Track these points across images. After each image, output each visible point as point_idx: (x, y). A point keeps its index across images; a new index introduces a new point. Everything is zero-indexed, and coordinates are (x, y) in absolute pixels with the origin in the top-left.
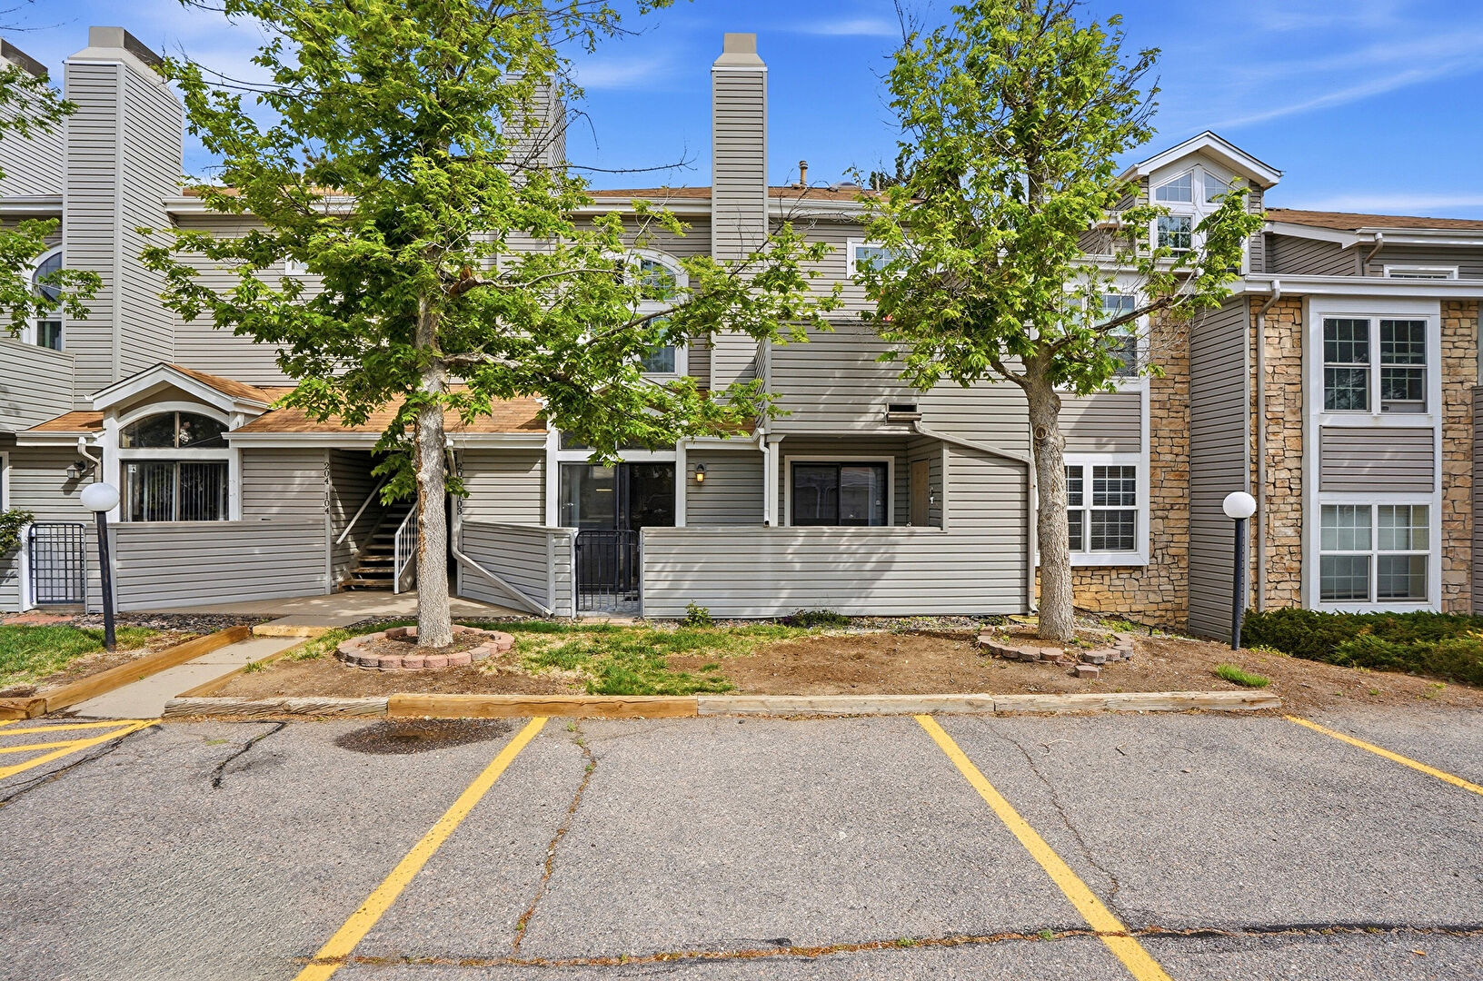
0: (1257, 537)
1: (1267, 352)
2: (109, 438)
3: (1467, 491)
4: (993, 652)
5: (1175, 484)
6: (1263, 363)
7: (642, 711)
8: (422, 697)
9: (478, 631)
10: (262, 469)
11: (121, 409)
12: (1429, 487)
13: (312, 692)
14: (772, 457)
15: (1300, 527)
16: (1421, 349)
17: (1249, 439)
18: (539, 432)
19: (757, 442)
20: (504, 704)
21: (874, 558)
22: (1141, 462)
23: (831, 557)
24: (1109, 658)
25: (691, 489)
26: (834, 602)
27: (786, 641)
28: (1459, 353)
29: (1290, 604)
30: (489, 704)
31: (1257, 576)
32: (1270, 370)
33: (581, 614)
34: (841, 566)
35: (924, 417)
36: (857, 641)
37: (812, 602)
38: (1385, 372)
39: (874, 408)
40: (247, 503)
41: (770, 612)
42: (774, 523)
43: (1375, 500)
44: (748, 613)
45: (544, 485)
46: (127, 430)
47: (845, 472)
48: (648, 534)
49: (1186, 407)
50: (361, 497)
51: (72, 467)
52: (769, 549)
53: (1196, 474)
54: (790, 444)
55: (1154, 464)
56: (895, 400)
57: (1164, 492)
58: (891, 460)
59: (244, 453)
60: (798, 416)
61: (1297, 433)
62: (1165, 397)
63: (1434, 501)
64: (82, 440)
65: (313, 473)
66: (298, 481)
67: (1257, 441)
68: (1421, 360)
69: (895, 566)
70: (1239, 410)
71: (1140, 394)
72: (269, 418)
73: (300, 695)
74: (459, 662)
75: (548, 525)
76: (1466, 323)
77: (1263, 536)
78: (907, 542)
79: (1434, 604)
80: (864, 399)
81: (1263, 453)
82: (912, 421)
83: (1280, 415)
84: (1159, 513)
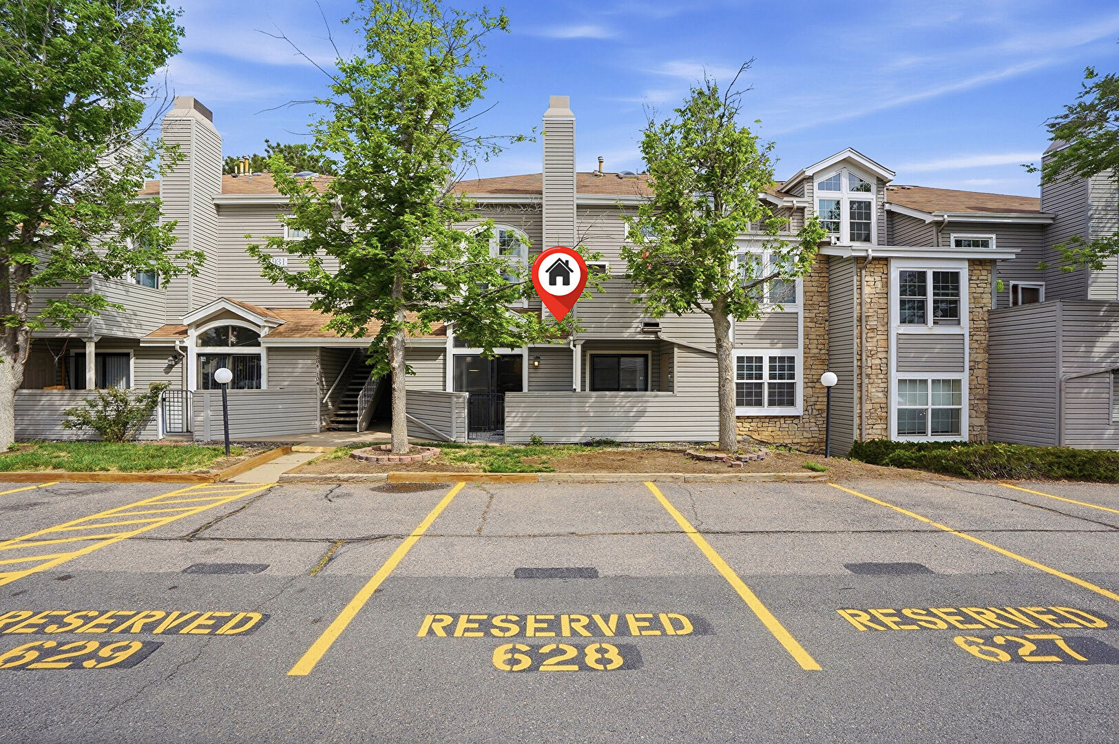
0: (861, 398)
1: (867, 290)
2: (191, 342)
3: (985, 371)
4: (693, 457)
5: (820, 367)
6: (864, 296)
7: (511, 480)
8: (404, 473)
9: (420, 447)
10: (279, 359)
11: (198, 324)
12: (961, 369)
13: (348, 472)
14: (577, 352)
15: (886, 392)
16: (957, 288)
17: (856, 341)
18: (441, 338)
19: (569, 343)
20: (444, 476)
21: (635, 409)
22: (798, 354)
23: (610, 409)
24: (750, 459)
25: (532, 371)
26: (612, 434)
27: (584, 453)
28: (981, 290)
29: (880, 437)
30: (437, 476)
31: (861, 421)
32: (869, 300)
33: (470, 441)
34: (616, 414)
35: (663, 330)
36: (624, 453)
37: (600, 434)
38: (935, 302)
39: (635, 325)
40: (271, 379)
41: (576, 440)
42: (579, 390)
43: (929, 377)
44: (564, 440)
45: (445, 368)
46: (200, 337)
47: (622, 359)
48: (509, 396)
49: (826, 321)
50: (334, 375)
51: (171, 358)
52: (575, 404)
53: (832, 361)
54: (588, 345)
55: (806, 355)
56: (647, 320)
57: (813, 372)
58: (649, 353)
59: (269, 349)
60: (592, 330)
61: (885, 337)
62: (813, 315)
63: (964, 377)
64: (177, 343)
65: (309, 361)
66: (300, 366)
67: (861, 342)
68: (958, 295)
69: (647, 414)
70: (850, 324)
71: (797, 313)
72: (281, 329)
73: (344, 473)
74: (417, 459)
75: (447, 391)
76: (984, 273)
77: (864, 398)
78: (654, 400)
79: (965, 436)
80: (629, 320)
81: (864, 349)
82: (656, 333)
83: (875, 327)
84: (810, 384)
